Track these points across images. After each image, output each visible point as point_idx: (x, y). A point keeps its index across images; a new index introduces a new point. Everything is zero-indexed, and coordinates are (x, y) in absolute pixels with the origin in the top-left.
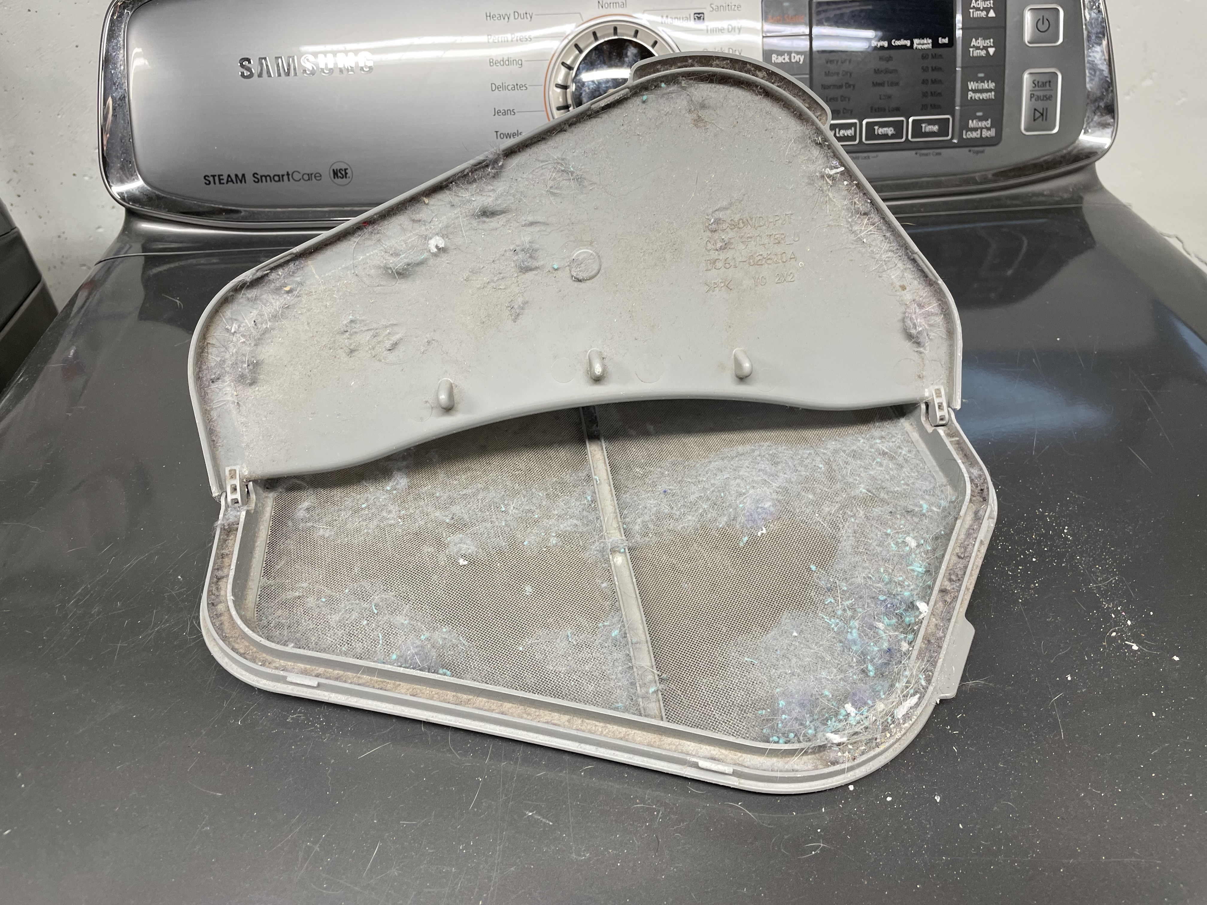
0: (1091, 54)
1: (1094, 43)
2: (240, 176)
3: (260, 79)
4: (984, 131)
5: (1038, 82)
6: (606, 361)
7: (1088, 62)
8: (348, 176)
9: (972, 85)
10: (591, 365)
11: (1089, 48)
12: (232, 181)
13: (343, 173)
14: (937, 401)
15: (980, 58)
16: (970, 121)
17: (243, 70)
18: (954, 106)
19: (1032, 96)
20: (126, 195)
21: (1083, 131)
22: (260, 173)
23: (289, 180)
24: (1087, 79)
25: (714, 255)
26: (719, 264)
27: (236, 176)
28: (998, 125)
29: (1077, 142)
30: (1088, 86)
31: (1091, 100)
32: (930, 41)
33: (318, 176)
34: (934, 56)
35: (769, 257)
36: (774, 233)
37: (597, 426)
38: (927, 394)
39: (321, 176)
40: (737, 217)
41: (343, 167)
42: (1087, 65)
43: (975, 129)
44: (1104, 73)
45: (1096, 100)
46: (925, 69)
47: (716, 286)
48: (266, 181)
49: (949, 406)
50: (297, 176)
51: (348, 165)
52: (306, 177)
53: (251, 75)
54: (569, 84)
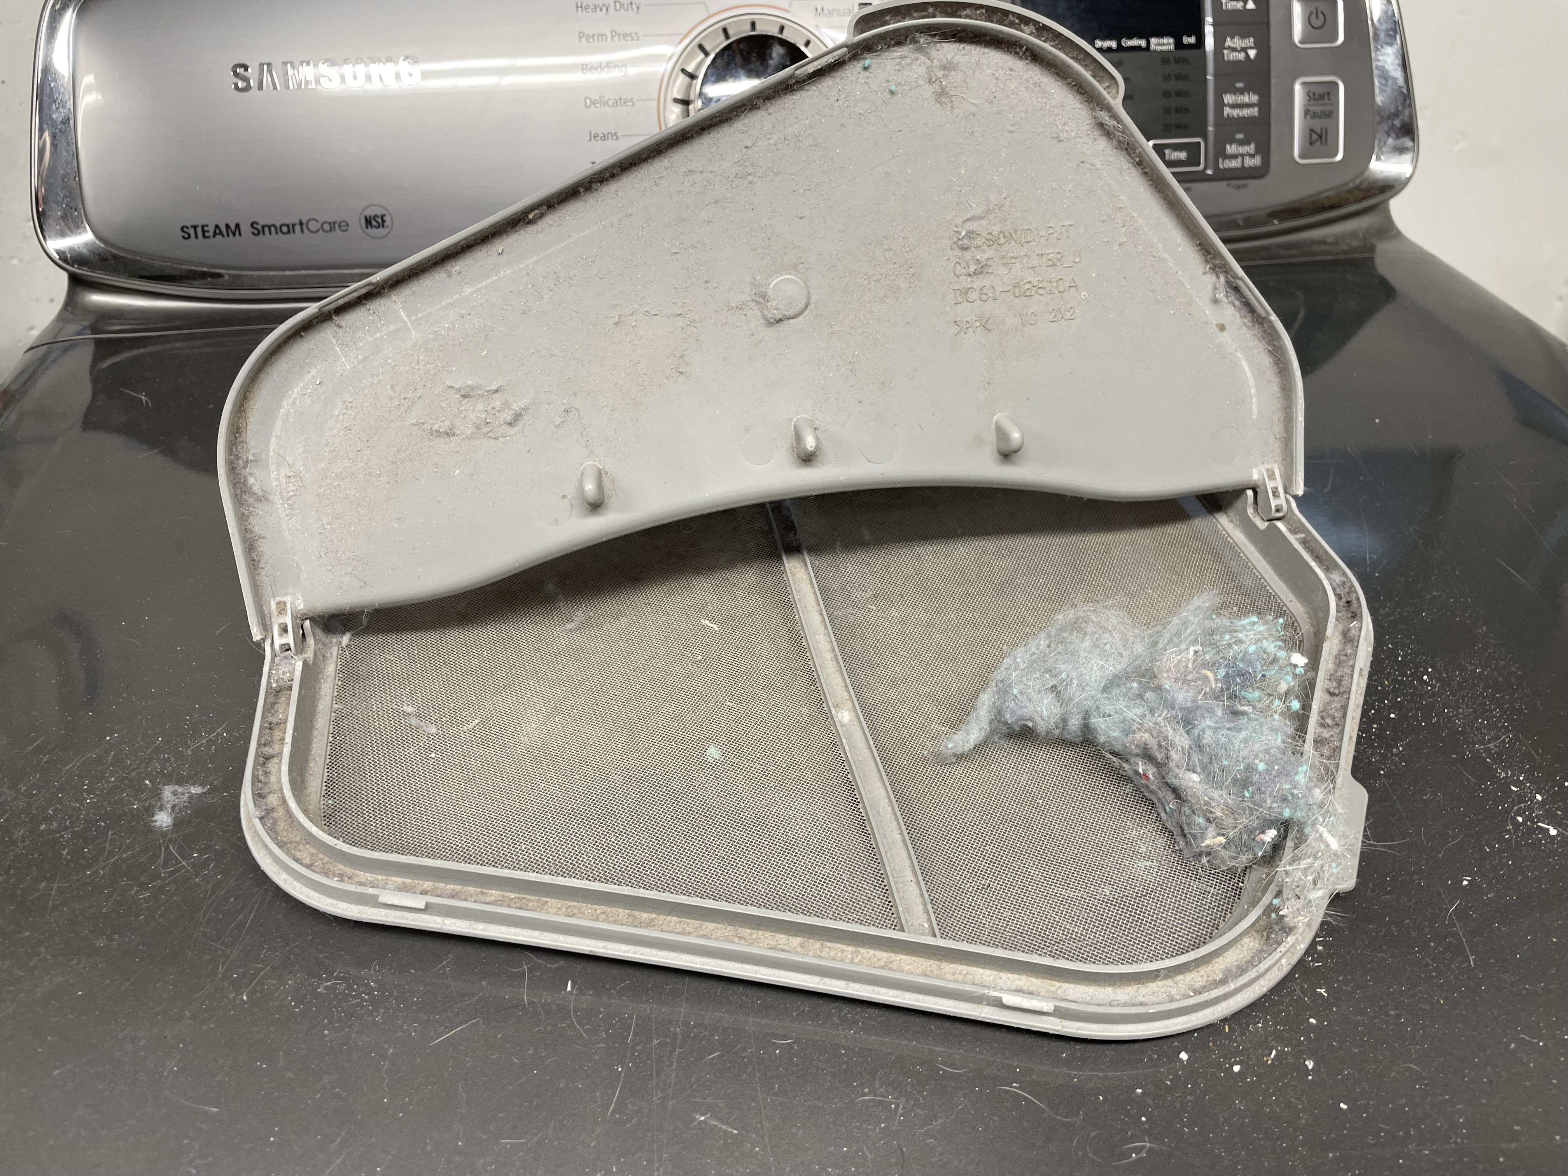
0: (1380, 58)
1: (1384, 43)
2: (233, 227)
3: (261, 92)
4: (1247, 159)
5: (1314, 94)
6: (819, 432)
7: (1377, 68)
8: (386, 225)
9: (1228, 98)
10: (798, 438)
11: (1377, 50)
12: (221, 233)
13: (379, 220)
14: (1270, 485)
15: (1240, 62)
16: (1228, 146)
17: (236, 80)
18: (1205, 125)
19: (1306, 113)
20: (69, 256)
21: (1374, 157)
22: (262, 222)
23: (302, 231)
24: (1377, 91)
25: (966, 282)
26: (973, 296)
27: (227, 226)
28: (1264, 150)
29: (1367, 173)
30: (1379, 99)
31: (1382, 117)
32: (1171, 40)
33: (343, 226)
34: (1178, 61)
35: (1040, 285)
36: (1048, 252)
37: (795, 534)
38: (1255, 477)
39: (347, 225)
40: (996, 230)
41: (379, 212)
42: (1375, 72)
43: (1235, 157)
44: (1398, 81)
45: (1389, 118)
46: (1166, 78)
47: (969, 326)
48: (270, 233)
49: (1286, 492)
50: (313, 226)
51: (386, 209)
52: (327, 227)
53: (248, 88)
54: (692, 97)
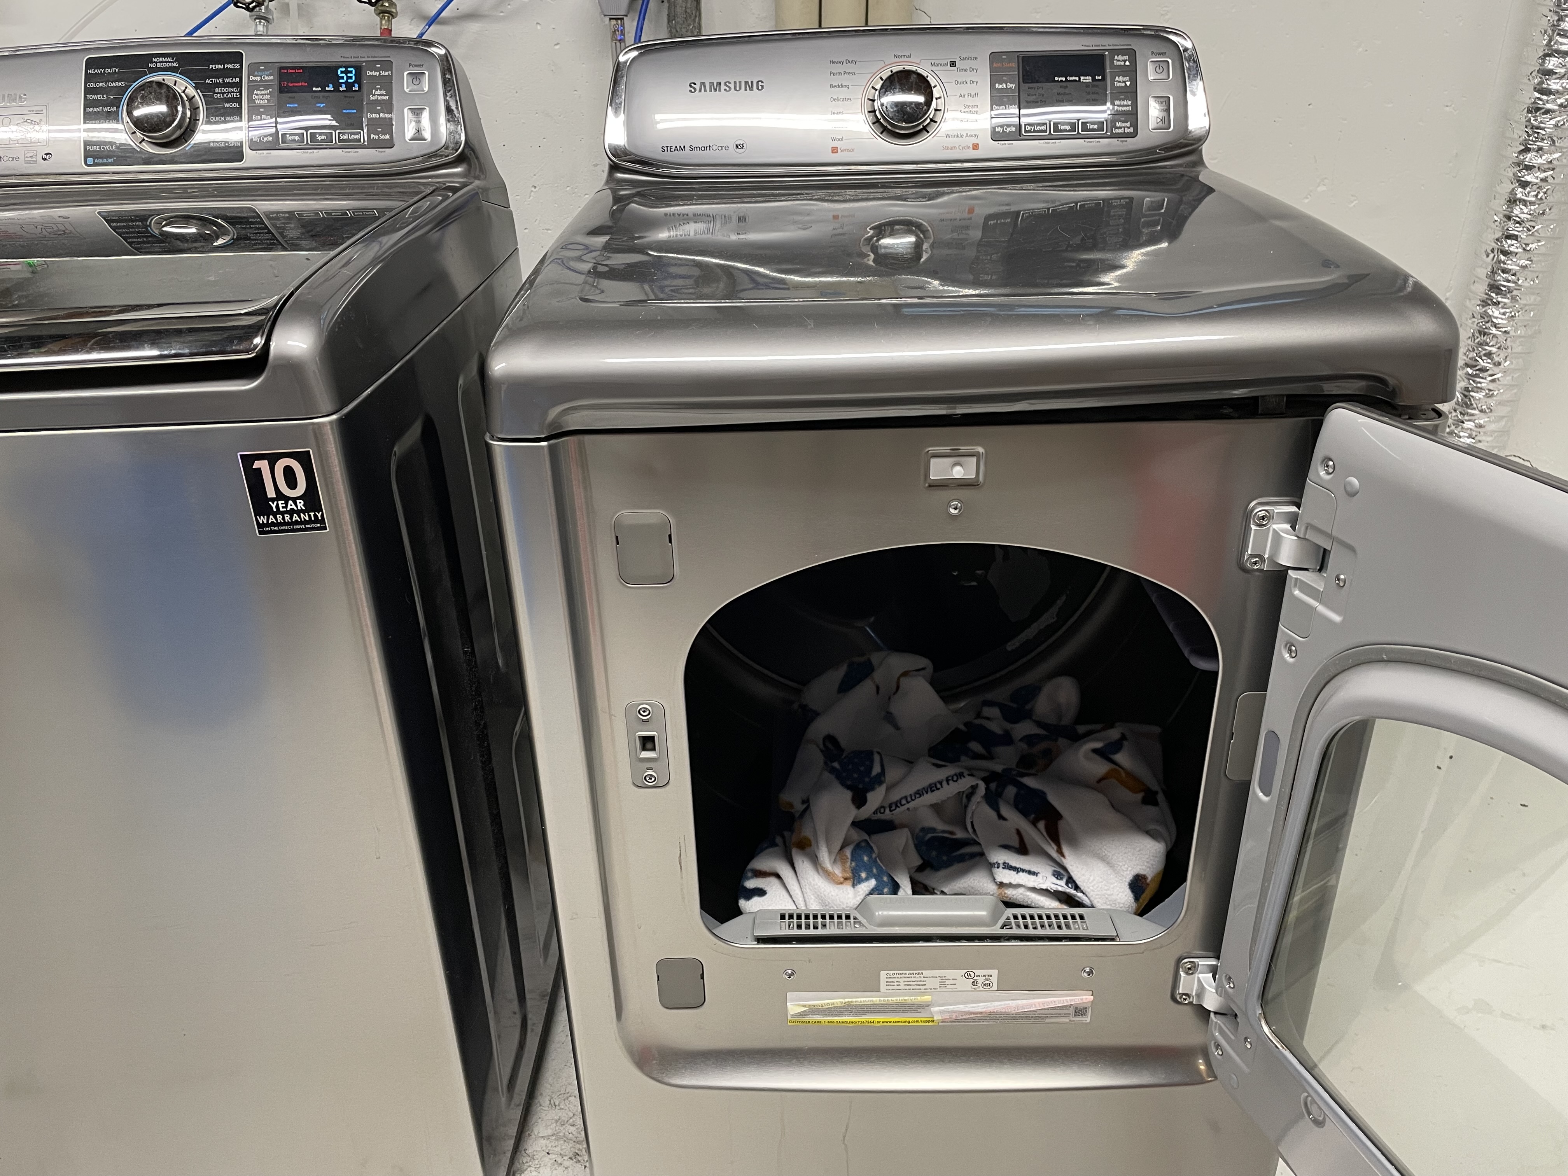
0: (1191, 86)
1: (1192, 79)
2: (682, 147)
4: (1126, 129)
5: (1158, 102)
7: (1189, 89)
8: (744, 148)
9: (1116, 102)
11: (1190, 83)
12: (677, 150)
13: (741, 145)
15: (1121, 87)
16: (1116, 122)
17: (691, 88)
19: (1155, 110)
23: (710, 150)
28: (1135, 125)
29: (1185, 136)
32: (1090, 78)
33: (726, 148)
34: (1094, 86)
39: (729, 148)
41: (743, 143)
42: (1188, 92)
43: (1121, 128)
46: (1088, 93)
48: (697, 150)
50: (714, 147)
52: (720, 149)
54: (875, 99)
